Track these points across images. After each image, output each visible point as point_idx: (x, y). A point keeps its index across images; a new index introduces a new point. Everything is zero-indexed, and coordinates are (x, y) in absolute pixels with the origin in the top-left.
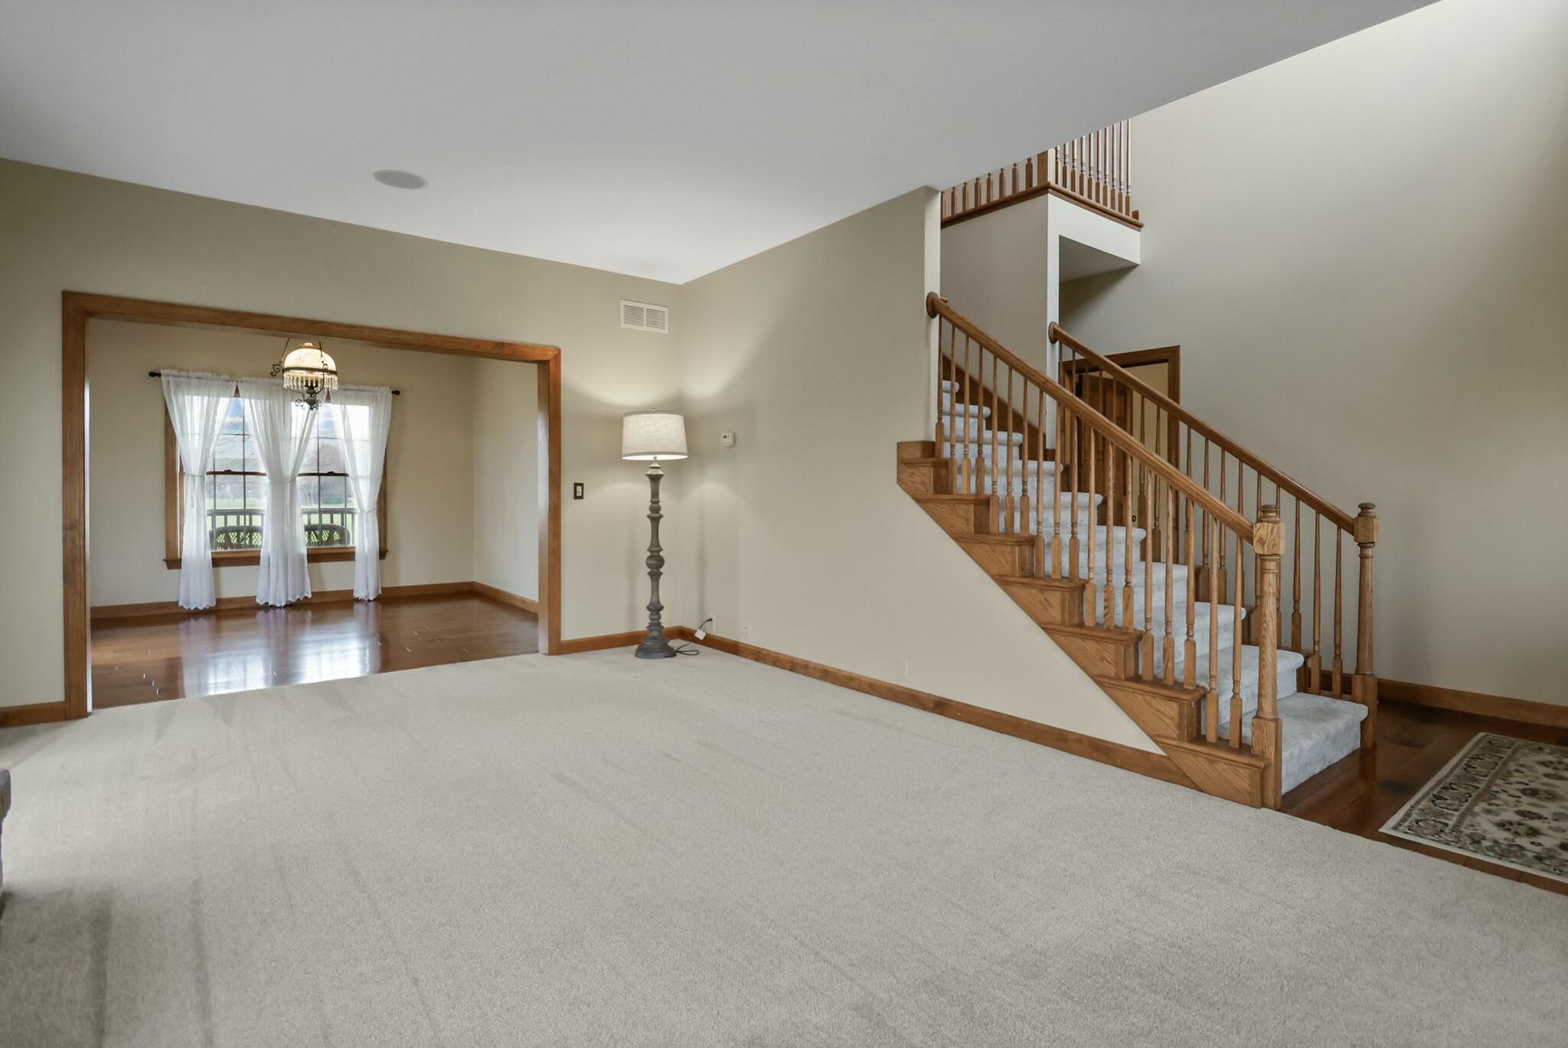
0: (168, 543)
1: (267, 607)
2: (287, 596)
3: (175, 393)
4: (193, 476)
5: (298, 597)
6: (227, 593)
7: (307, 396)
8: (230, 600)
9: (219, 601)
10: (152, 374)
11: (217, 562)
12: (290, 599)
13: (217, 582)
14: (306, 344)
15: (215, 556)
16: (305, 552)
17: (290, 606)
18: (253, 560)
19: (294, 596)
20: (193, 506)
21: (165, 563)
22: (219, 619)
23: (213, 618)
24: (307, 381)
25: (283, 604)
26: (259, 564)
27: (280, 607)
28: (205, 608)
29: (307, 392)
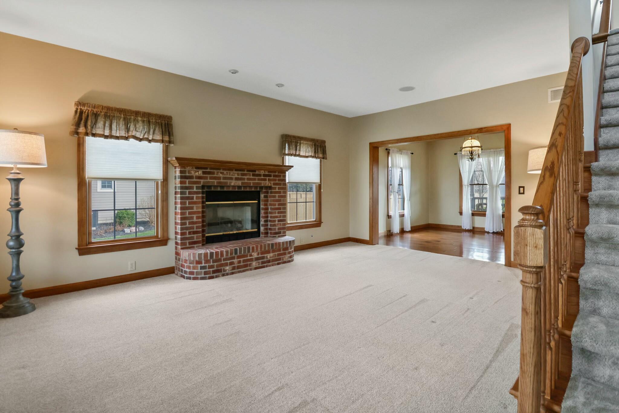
0: (460, 207)
1: (488, 233)
2: (493, 229)
3: (461, 159)
4: (465, 185)
5: (498, 230)
6: (477, 225)
7: (470, 156)
8: (477, 228)
9: (473, 228)
10: (455, 154)
11: (473, 215)
12: (495, 230)
13: (473, 222)
14: (469, 138)
15: (473, 212)
16: (501, 214)
17: (494, 233)
18: (484, 215)
19: (496, 230)
20: (465, 195)
21: (459, 213)
22: (474, 233)
23: (472, 232)
24: (470, 151)
25: (492, 232)
26: (485, 216)
27: (491, 233)
28: (468, 229)
29: (471, 155)
